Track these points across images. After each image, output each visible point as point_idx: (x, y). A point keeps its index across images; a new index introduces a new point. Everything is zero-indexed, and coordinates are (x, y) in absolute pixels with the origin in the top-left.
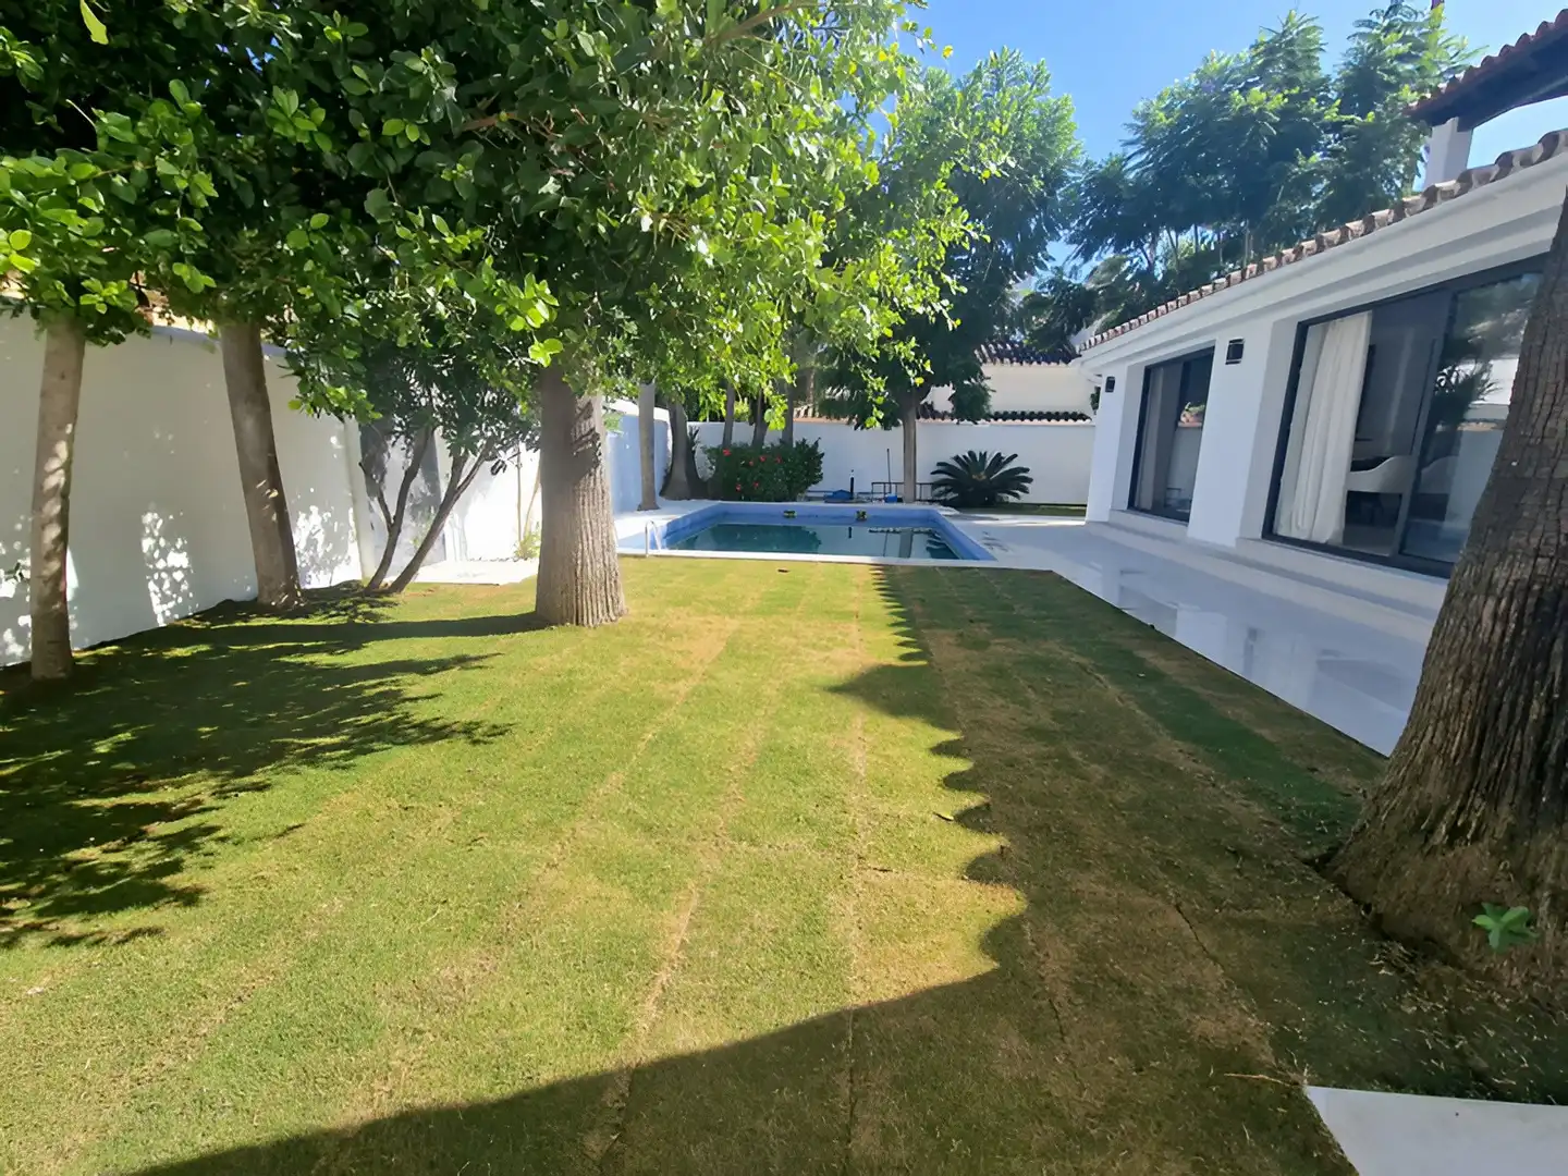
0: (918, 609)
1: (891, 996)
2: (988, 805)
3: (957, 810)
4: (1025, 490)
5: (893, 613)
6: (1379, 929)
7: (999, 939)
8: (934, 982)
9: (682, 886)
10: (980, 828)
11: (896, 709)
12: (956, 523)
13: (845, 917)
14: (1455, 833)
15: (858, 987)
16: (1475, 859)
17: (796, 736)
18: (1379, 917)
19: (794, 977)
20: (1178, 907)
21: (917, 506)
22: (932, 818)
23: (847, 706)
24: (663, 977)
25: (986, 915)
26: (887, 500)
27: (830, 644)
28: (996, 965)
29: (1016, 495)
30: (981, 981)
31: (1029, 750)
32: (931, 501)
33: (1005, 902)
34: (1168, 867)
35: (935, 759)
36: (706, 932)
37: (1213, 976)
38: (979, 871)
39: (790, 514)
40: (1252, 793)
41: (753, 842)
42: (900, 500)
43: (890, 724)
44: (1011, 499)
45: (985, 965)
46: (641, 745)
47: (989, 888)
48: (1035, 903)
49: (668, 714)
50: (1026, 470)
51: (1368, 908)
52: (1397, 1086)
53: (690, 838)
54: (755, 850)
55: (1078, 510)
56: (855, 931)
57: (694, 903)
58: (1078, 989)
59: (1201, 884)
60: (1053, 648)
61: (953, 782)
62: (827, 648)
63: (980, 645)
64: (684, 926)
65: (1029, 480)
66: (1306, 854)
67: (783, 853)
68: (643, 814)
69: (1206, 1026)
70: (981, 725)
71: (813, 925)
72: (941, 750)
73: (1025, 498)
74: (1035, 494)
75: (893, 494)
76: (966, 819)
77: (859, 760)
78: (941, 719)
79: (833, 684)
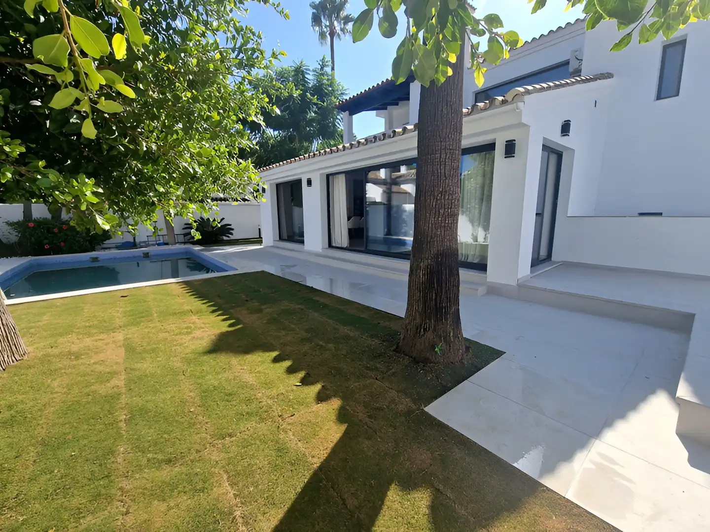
0: (219, 301)
1: (326, 455)
2: (307, 374)
3: (299, 380)
4: (232, 234)
5: (209, 306)
6: (416, 361)
7: (342, 416)
8: (335, 441)
9: (212, 475)
10: (312, 383)
11: (247, 351)
12: (207, 253)
13: (291, 439)
14: (425, 330)
15: (315, 460)
16: (430, 334)
17: (211, 380)
18: (415, 358)
19: (290, 474)
20: (376, 379)
21: (178, 246)
22: (295, 388)
23: (223, 359)
24: (238, 513)
25: (334, 411)
26: (159, 245)
27: (189, 330)
28: (346, 425)
29: (228, 237)
30: (346, 434)
31: (306, 347)
32: (185, 243)
33: (335, 404)
34: (367, 368)
35: (277, 365)
36: (241, 485)
37: (393, 393)
38: (321, 398)
39: (95, 259)
40: (372, 336)
41: (230, 436)
42: (167, 244)
43: (249, 357)
44: (225, 238)
45: (343, 427)
46: (122, 425)
47: (329, 401)
48: (344, 398)
49: (124, 400)
50: (230, 225)
51: (412, 357)
52: (436, 398)
53: (198, 451)
54: (234, 438)
55: (259, 240)
56: (300, 444)
57: (225, 477)
58: (370, 417)
59: (377, 369)
60: (285, 305)
61: (291, 371)
62: (190, 333)
63: (259, 311)
64: (229, 488)
65: (233, 229)
66: (392, 349)
67: (247, 432)
68: (160, 457)
69: (401, 407)
70: (285, 344)
71: (281, 450)
72: (276, 360)
73: (232, 237)
74: (236, 235)
75: (162, 241)
76: (305, 382)
77: (250, 379)
78: (267, 348)
79: (205, 350)
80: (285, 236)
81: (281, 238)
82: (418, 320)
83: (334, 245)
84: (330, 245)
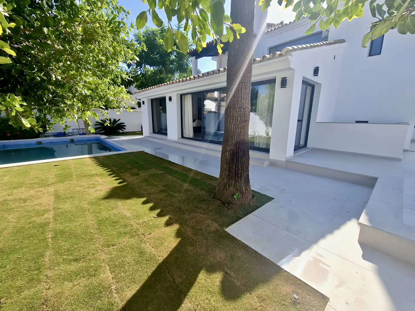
0: (114, 169)
1: (167, 255)
2: (162, 210)
3: (156, 214)
4: (125, 129)
5: (107, 172)
6: (224, 203)
7: (179, 234)
8: (173, 247)
9: (100, 267)
10: (163, 216)
11: (128, 197)
12: (108, 140)
13: (148, 248)
14: (229, 186)
15: (160, 258)
16: (232, 188)
17: (105, 214)
18: (223, 202)
19: (145, 266)
20: (201, 213)
21: (91, 136)
22: (153, 218)
23: (112, 202)
24: (113, 287)
25: (174, 231)
26: (80, 134)
27: (94, 186)
28: (180, 239)
29: (123, 130)
30: (180, 243)
31: (163, 196)
32: (96, 133)
33: (176, 227)
34: (196, 207)
35: (145, 206)
36: (117, 272)
37: (209, 221)
38: (168, 224)
39: (40, 143)
40: (201, 189)
41: (113, 245)
42: (85, 134)
43: (129, 201)
44: (121, 131)
45: (179, 240)
46: (50, 240)
47: (172, 226)
48: (180, 224)
49: (51, 226)
50: (124, 123)
51: (222, 201)
52: (232, 223)
53: (93, 254)
54: (114, 247)
55: (141, 133)
56: (153, 249)
57: (108, 268)
58: (194, 234)
59: (201, 208)
60: (153, 171)
61: (152, 209)
62: (95, 187)
63: (138, 174)
64: (110, 274)
65: (125, 126)
66: (212, 196)
67: (123, 244)
68: (71, 258)
69: (212, 229)
70: (150, 194)
71: (142, 253)
72: (144, 203)
73: (125, 131)
74: (127, 129)
75: (82, 132)
76: (159, 215)
77: (128, 214)
78: (139, 196)
79: (104, 197)
80: (157, 131)
81: (154, 132)
82: (226, 181)
83: (185, 136)
84: (182, 137)
